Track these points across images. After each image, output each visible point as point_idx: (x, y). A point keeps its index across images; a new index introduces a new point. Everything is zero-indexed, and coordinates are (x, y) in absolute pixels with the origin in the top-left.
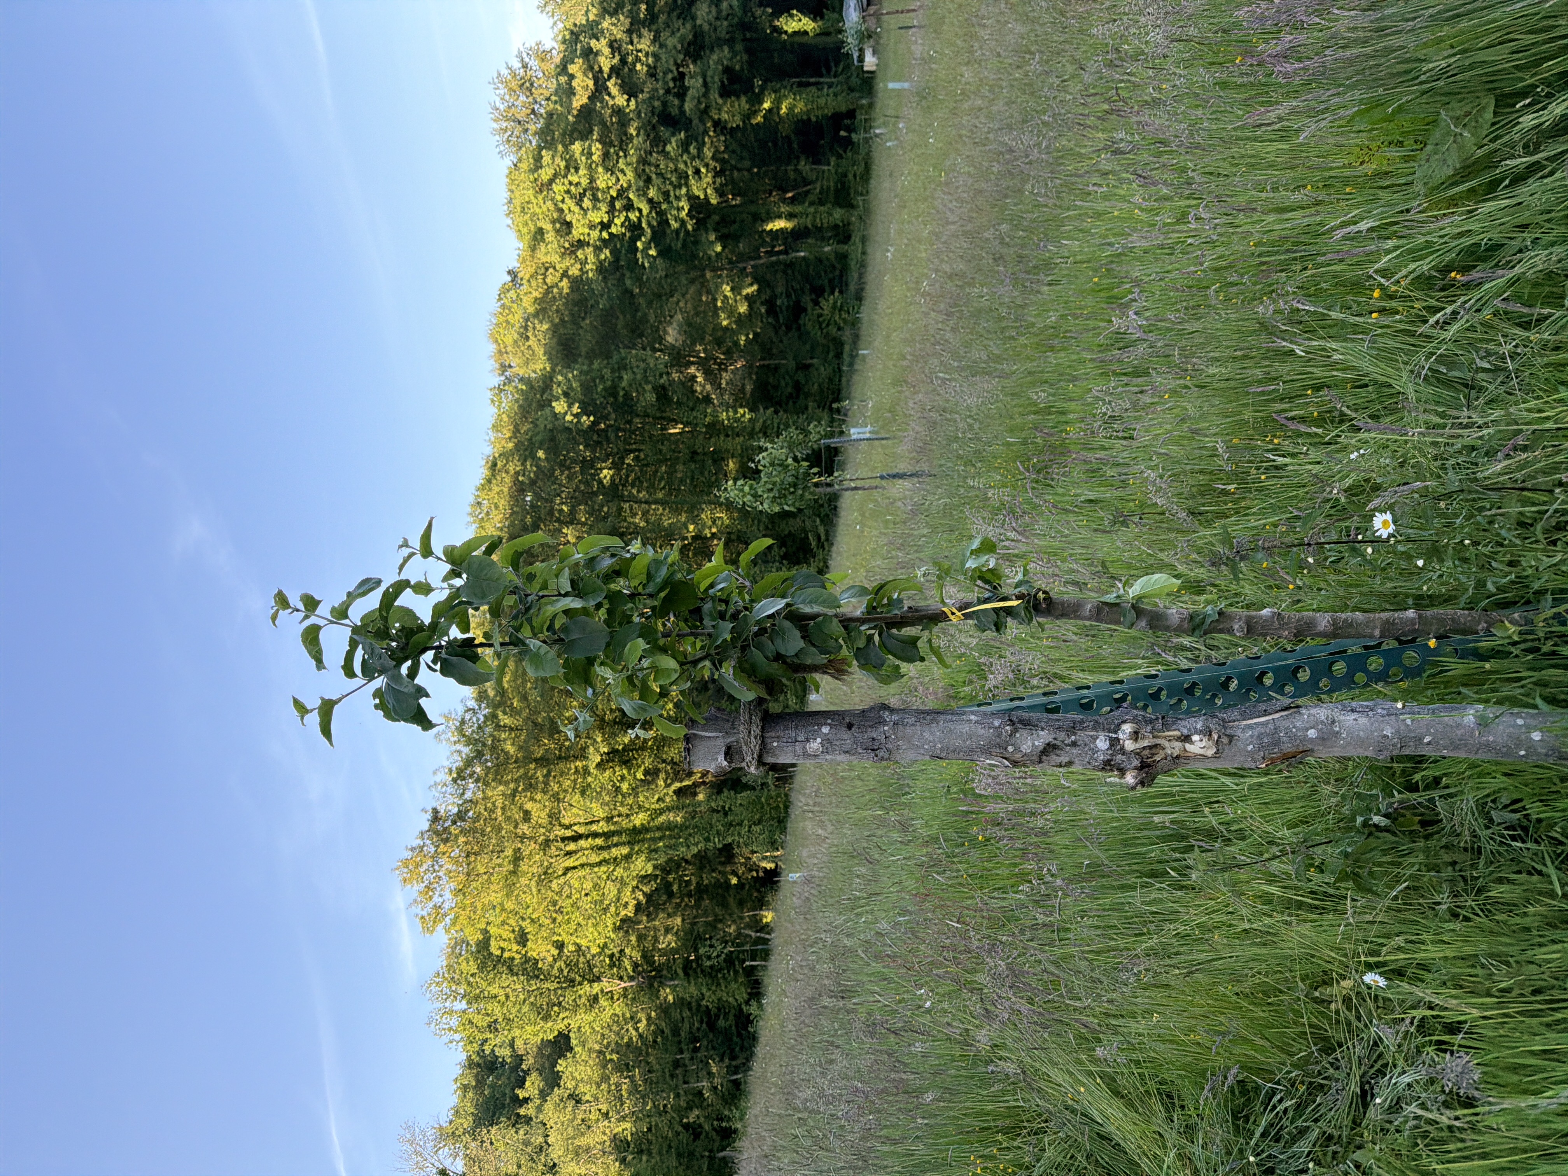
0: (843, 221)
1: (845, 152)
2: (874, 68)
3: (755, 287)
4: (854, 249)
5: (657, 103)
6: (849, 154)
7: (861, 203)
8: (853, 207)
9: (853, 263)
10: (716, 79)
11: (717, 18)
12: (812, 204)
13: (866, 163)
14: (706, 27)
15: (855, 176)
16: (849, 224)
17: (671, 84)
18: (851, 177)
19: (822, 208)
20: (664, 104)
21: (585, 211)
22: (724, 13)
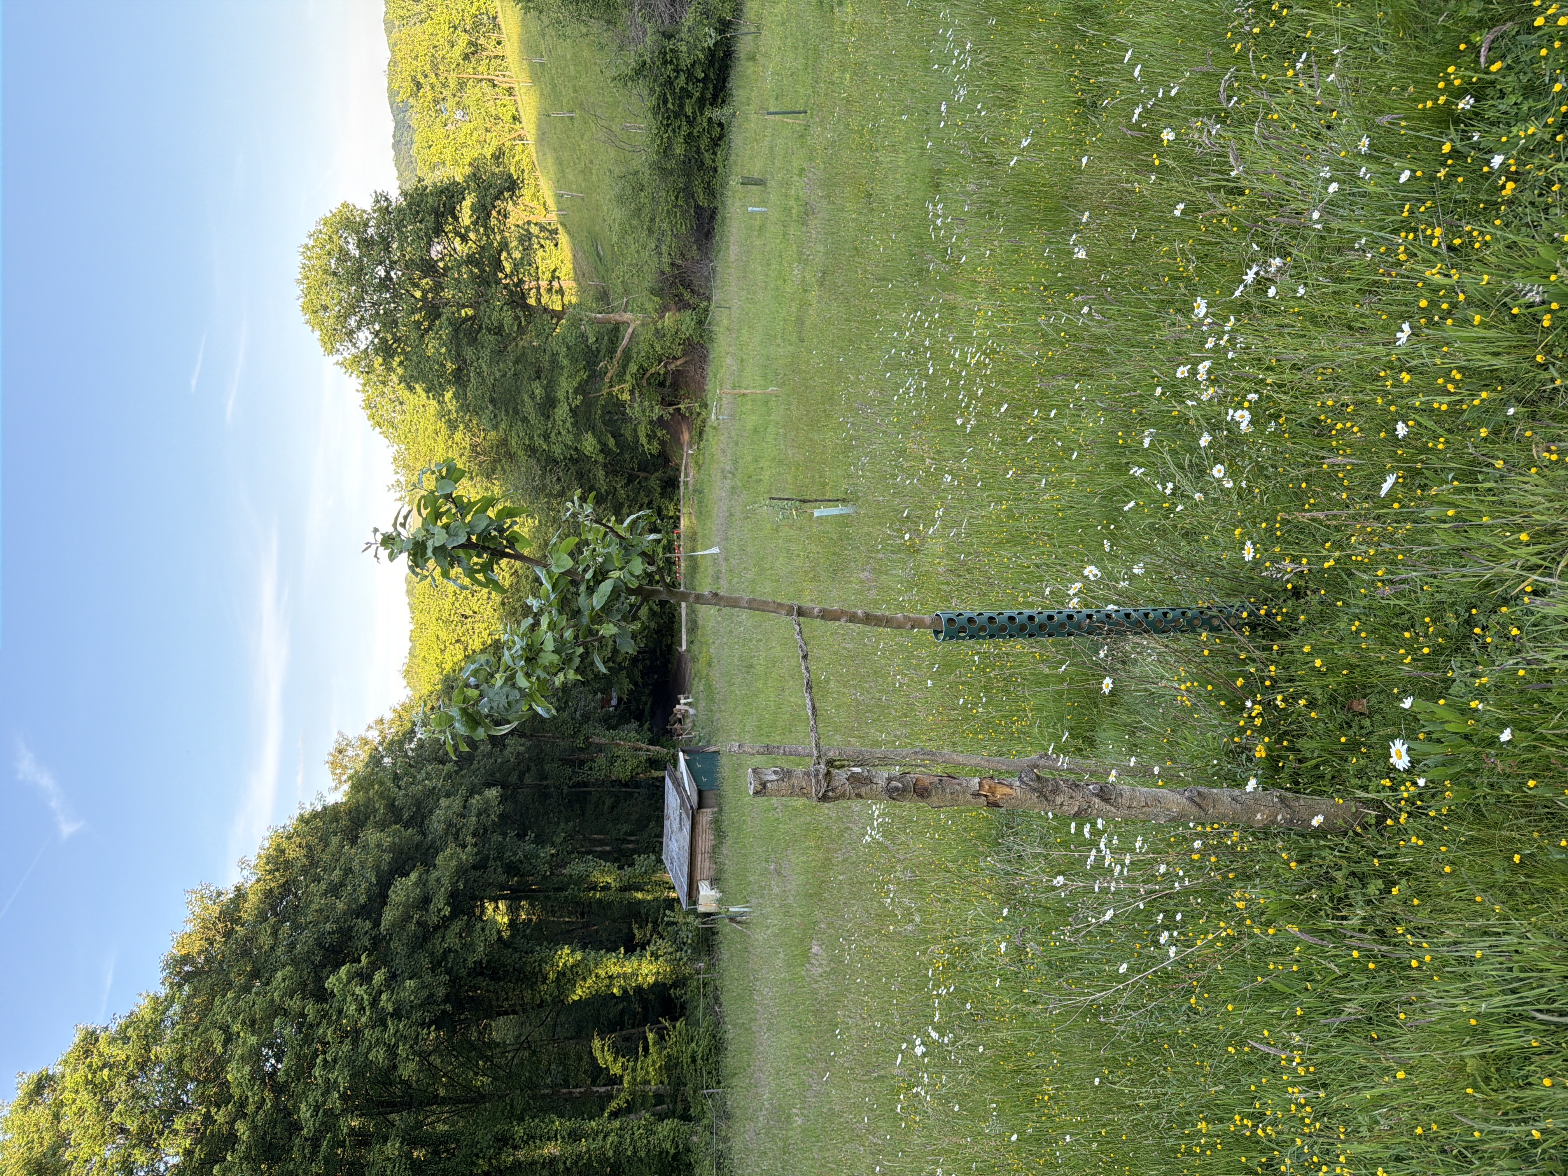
2: (712, 908)
6: (680, 1026)
10: (445, 881)
12: (615, 1114)
15: (694, 1061)
16: (687, 1150)
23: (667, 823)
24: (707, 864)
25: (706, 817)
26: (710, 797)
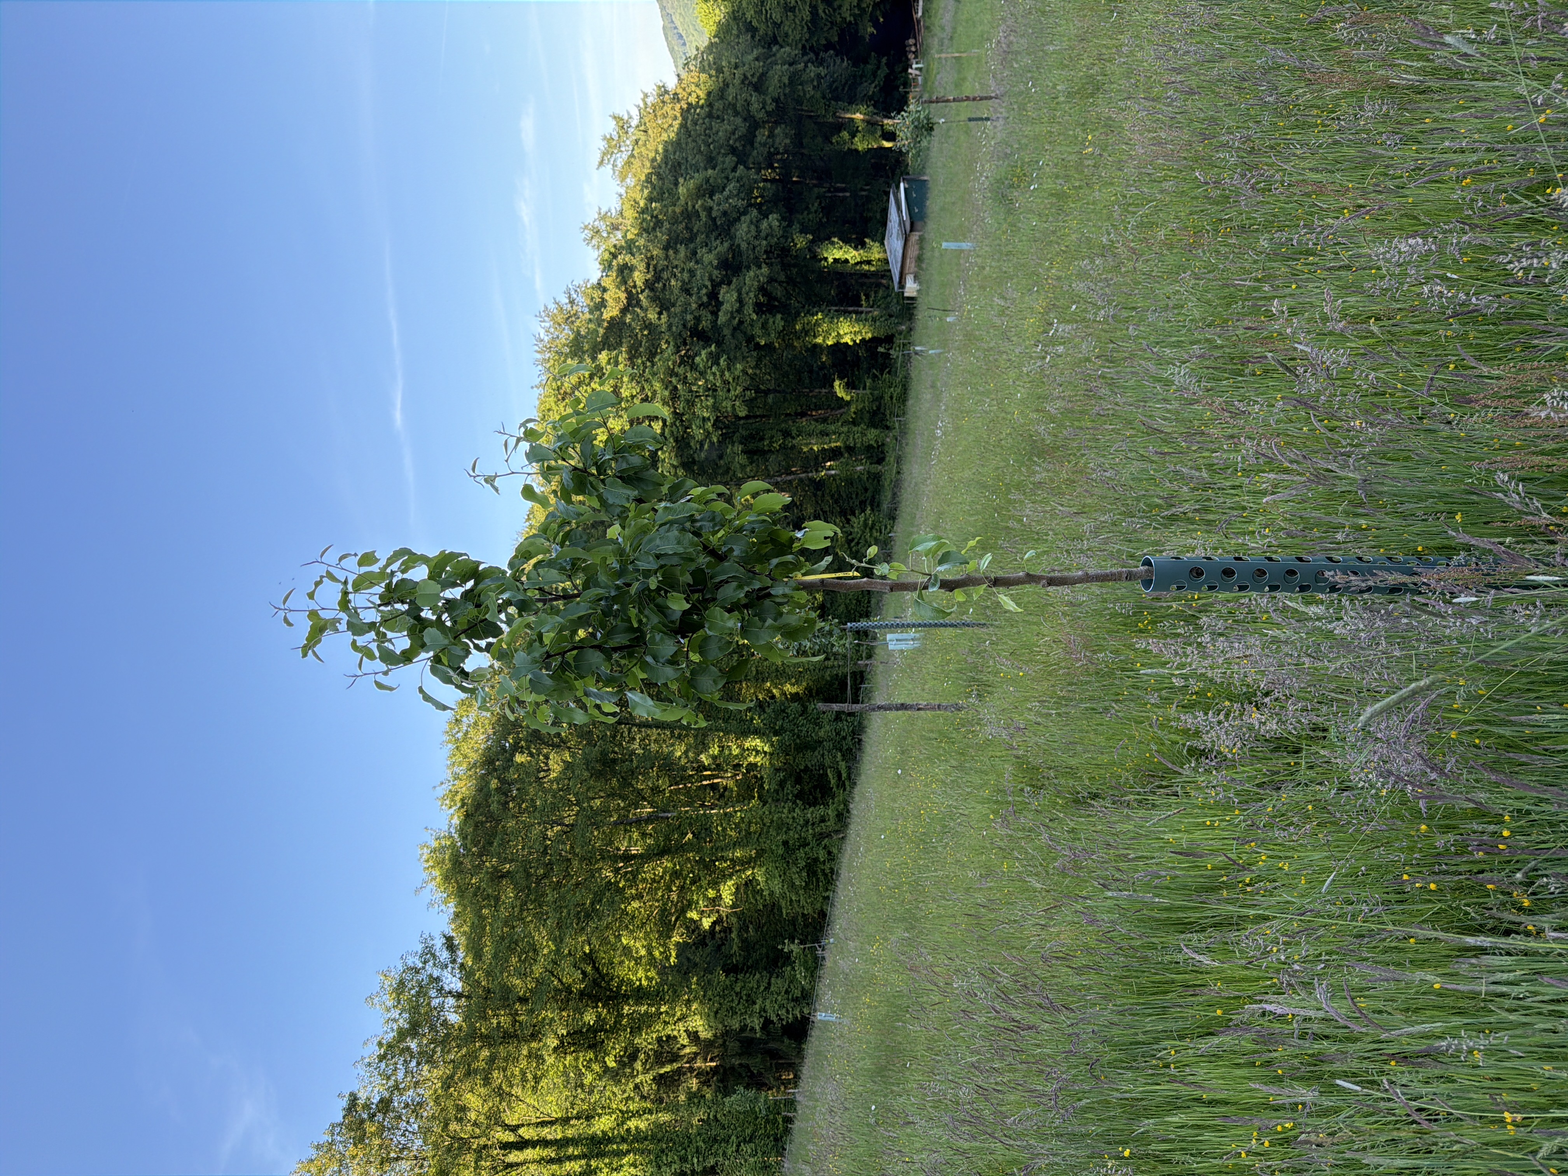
0: (877, 442)
1: (882, 374)
2: (914, 294)
4: (888, 470)
5: (689, 317)
7: (897, 425)
8: (888, 428)
9: (886, 485)
10: (752, 295)
13: (904, 385)
14: (744, 246)
15: (891, 398)
16: (883, 445)
17: (705, 299)
18: (887, 398)
19: (855, 429)
20: (697, 318)
23: (889, 225)
24: (913, 265)
25: (915, 237)
26: (918, 224)
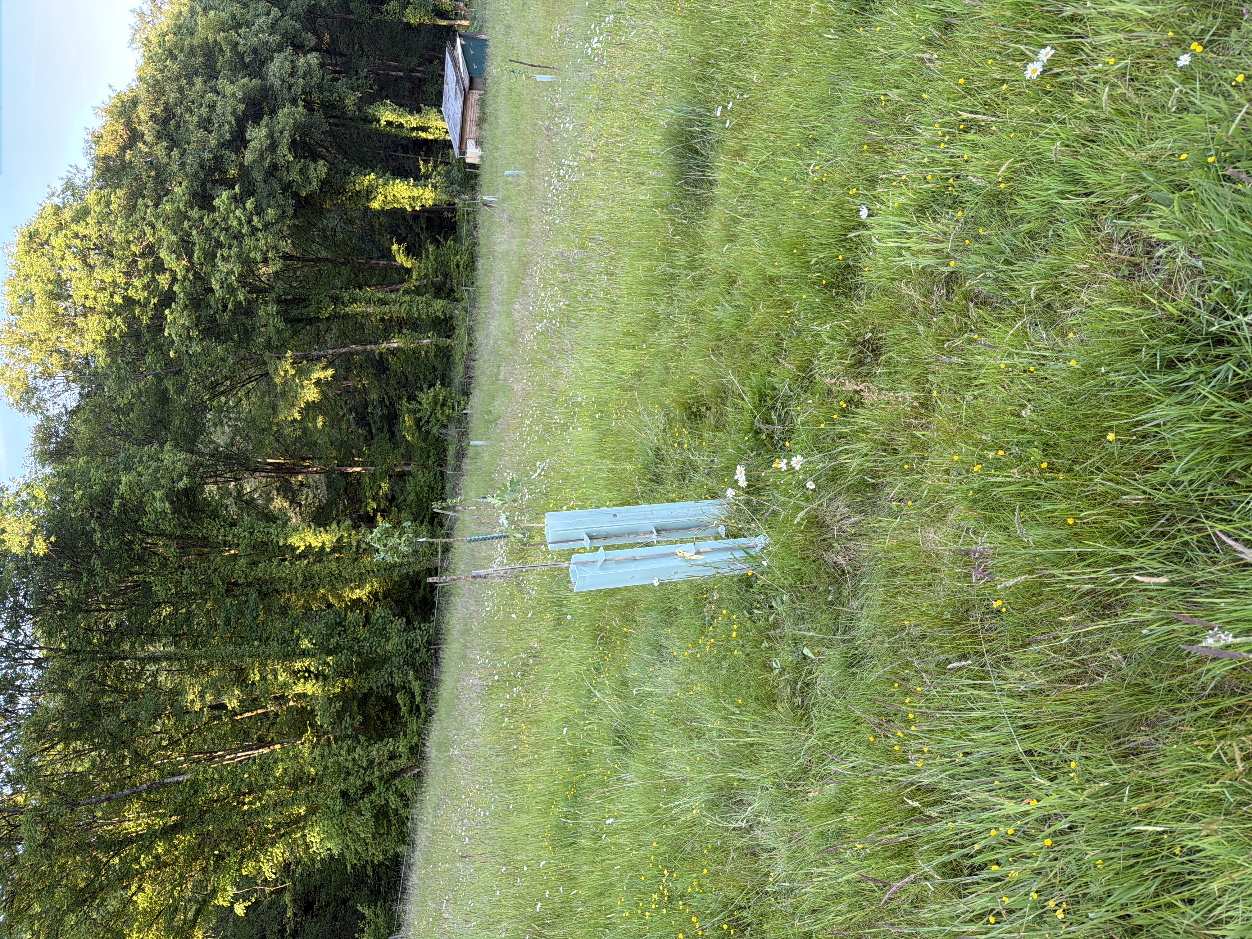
0: (444, 313)
1: (446, 240)
2: (476, 161)
3: (330, 372)
4: (458, 342)
6: (450, 243)
7: (466, 294)
8: (456, 298)
9: (457, 358)
10: (286, 134)
11: (292, 75)
12: (407, 292)
14: (277, 83)
15: (458, 266)
16: (451, 318)
17: (228, 136)
18: (453, 265)
19: (419, 299)
20: (218, 159)
21: (91, 268)
22: (300, 73)
24: (474, 128)
25: (475, 96)
26: (477, 81)
